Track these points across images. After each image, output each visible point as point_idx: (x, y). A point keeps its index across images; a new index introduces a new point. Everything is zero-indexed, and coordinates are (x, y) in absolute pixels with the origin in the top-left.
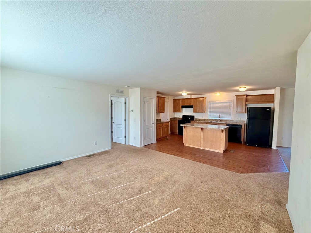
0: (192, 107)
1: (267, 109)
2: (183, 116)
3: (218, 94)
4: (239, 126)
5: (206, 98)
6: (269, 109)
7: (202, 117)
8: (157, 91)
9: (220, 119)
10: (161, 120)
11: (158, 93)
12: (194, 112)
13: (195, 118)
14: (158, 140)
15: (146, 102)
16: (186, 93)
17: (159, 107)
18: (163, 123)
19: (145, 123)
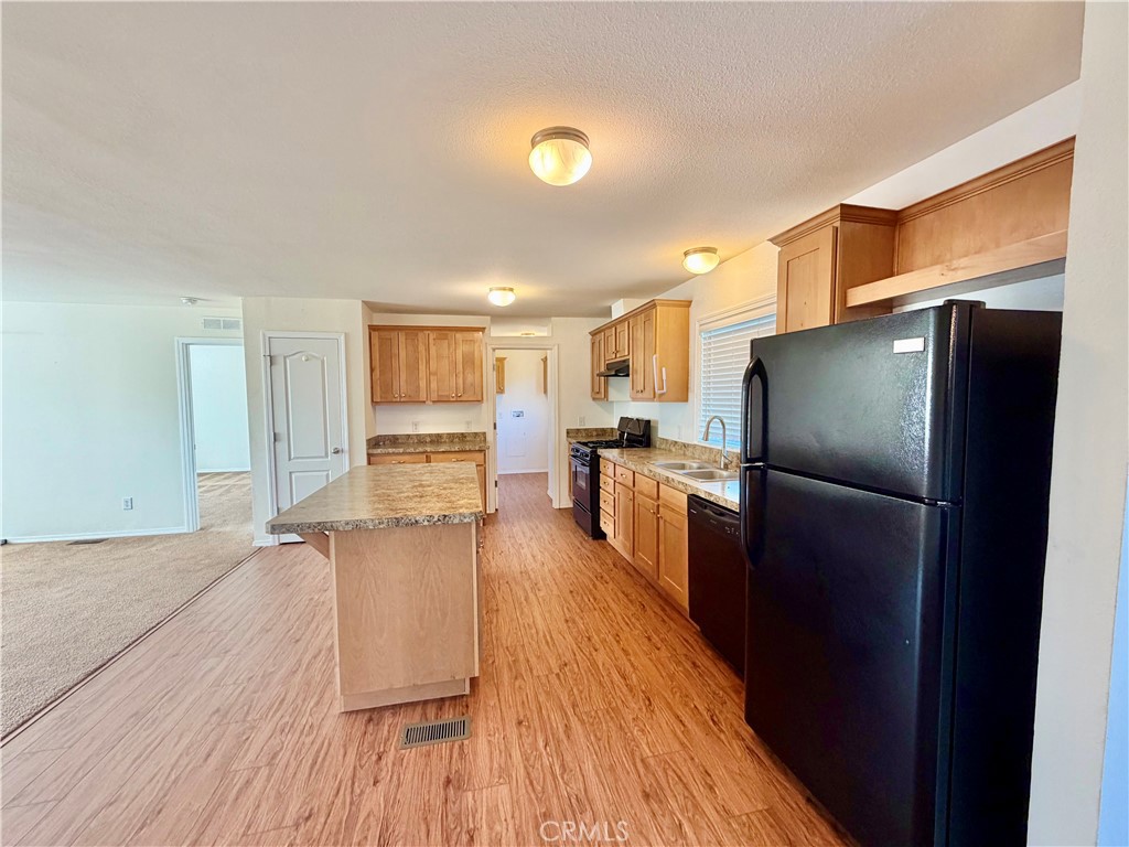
3: (697, 262)
5: (688, 305)
8: (364, 302)
15: (285, 358)
16: (511, 290)
17: (435, 374)
18: (431, 452)
19: (282, 446)
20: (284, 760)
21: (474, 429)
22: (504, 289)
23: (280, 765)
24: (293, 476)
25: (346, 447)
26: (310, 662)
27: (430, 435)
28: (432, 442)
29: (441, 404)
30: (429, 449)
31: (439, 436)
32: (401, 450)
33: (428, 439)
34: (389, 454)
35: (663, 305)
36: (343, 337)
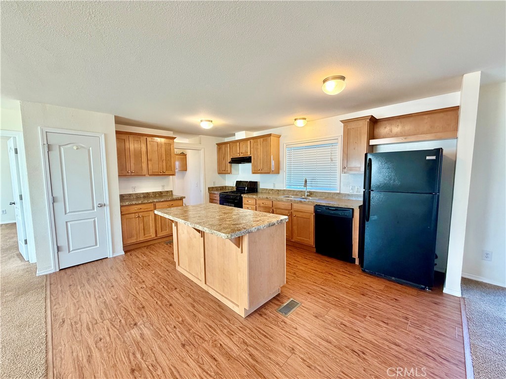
0: (247, 160)
1: (428, 158)
2: (238, 183)
3: (300, 123)
4: (347, 213)
5: (279, 137)
6: (434, 158)
7: (274, 186)
8: (116, 117)
9: (309, 188)
10: (174, 193)
11: (119, 121)
12: (253, 173)
13: (261, 186)
14: (128, 249)
15: (60, 146)
16: (212, 121)
17: (151, 160)
18: (157, 202)
19: (59, 206)
21: (166, 189)
22: (209, 121)
24: (69, 224)
25: (107, 203)
27: (143, 193)
28: (144, 197)
29: (153, 177)
30: (155, 200)
31: (148, 194)
32: (140, 202)
33: (142, 196)
34: (133, 205)
35: (274, 136)
36: (103, 136)
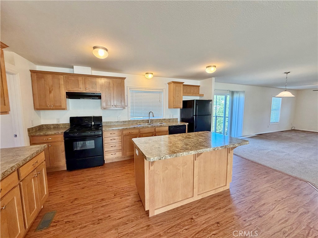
20: (247, 190)
23: (248, 190)
26: (223, 208)
